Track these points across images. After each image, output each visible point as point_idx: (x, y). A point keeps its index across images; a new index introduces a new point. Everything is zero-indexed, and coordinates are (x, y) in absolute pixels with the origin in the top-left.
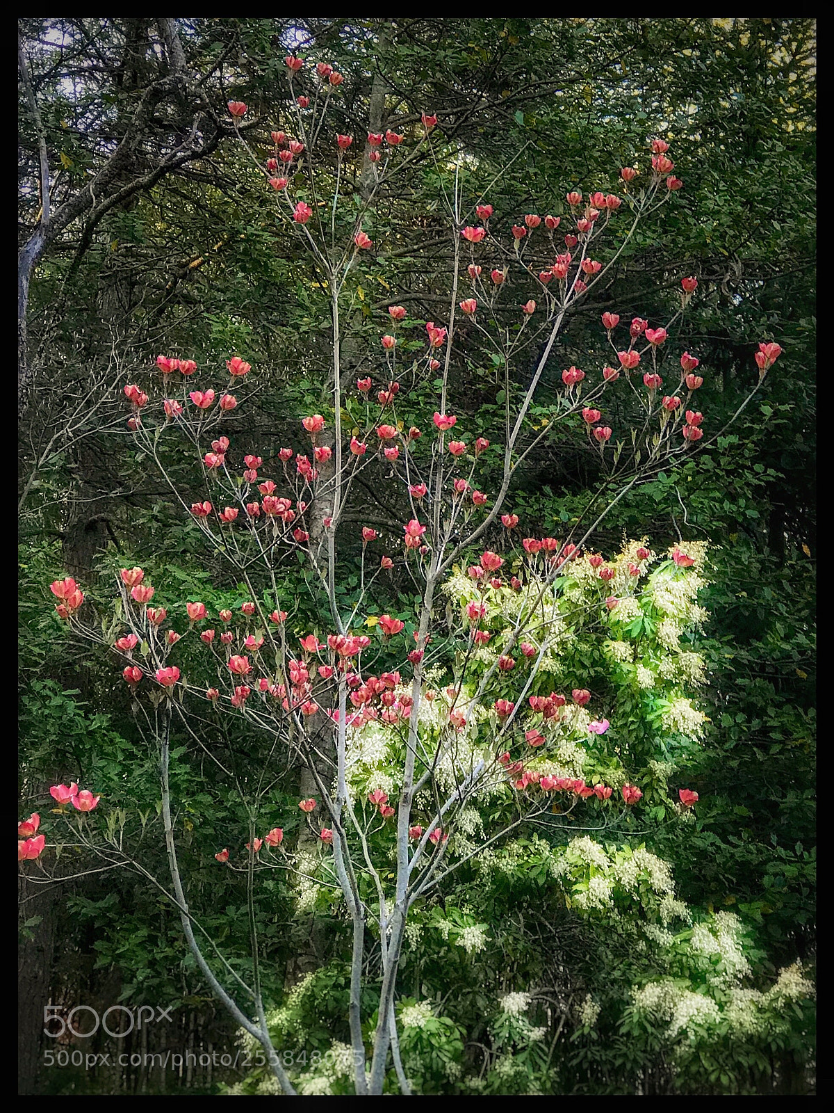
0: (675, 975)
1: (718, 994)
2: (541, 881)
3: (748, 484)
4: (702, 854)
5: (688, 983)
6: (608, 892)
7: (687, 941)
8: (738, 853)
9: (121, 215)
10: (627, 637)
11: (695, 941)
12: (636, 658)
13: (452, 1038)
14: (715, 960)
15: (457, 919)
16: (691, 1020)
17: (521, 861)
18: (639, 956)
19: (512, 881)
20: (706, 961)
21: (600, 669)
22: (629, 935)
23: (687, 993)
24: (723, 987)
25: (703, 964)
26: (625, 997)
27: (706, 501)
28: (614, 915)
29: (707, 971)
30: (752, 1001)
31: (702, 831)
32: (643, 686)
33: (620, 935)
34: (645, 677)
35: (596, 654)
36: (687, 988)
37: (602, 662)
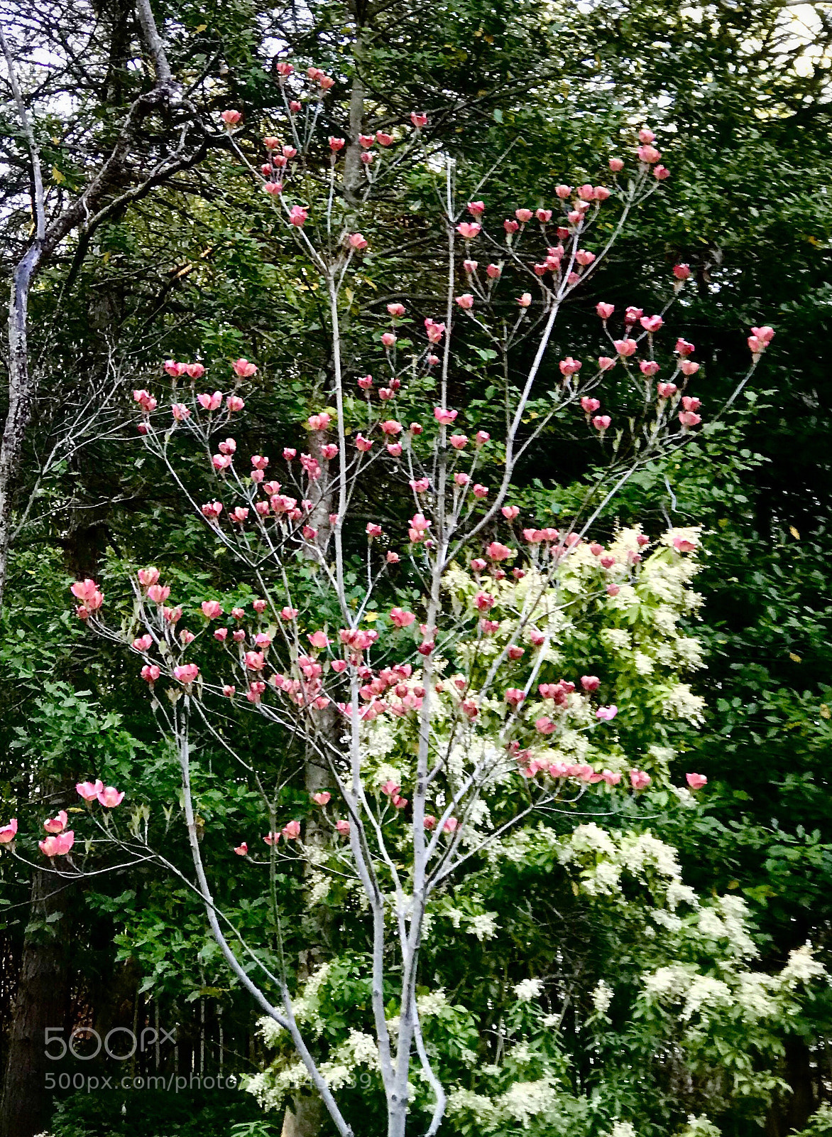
0: (683, 960)
1: (727, 977)
2: (549, 869)
3: (735, 470)
4: (705, 839)
5: (697, 967)
6: (616, 878)
7: (694, 925)
8: (740, 837)
9: (113, 227)
10: (624, 624)
11: (703, 926)
12: (634, 644)
13: (467, 1024)
14: (723, 944)
15: (468, 908)
16: (704, 1004)
17: (528, 850)
18: (647, 941)
19: (520, 869)
20: (714, 945)
21: (598, 657)
22: (637, 921)
23: (698, 977)
24: (732, 970)
25: (711, 948)
26: (636, 982)
27: (693, 488)
28: (622, 902)
29: (716, 955)
30: (762, 985)
31: (703, 816)
32: (642, 673)
33: (627, 921)
34: (644, 665)
35: (594, 642)
36: (697, 972)
37: (599, 650)
